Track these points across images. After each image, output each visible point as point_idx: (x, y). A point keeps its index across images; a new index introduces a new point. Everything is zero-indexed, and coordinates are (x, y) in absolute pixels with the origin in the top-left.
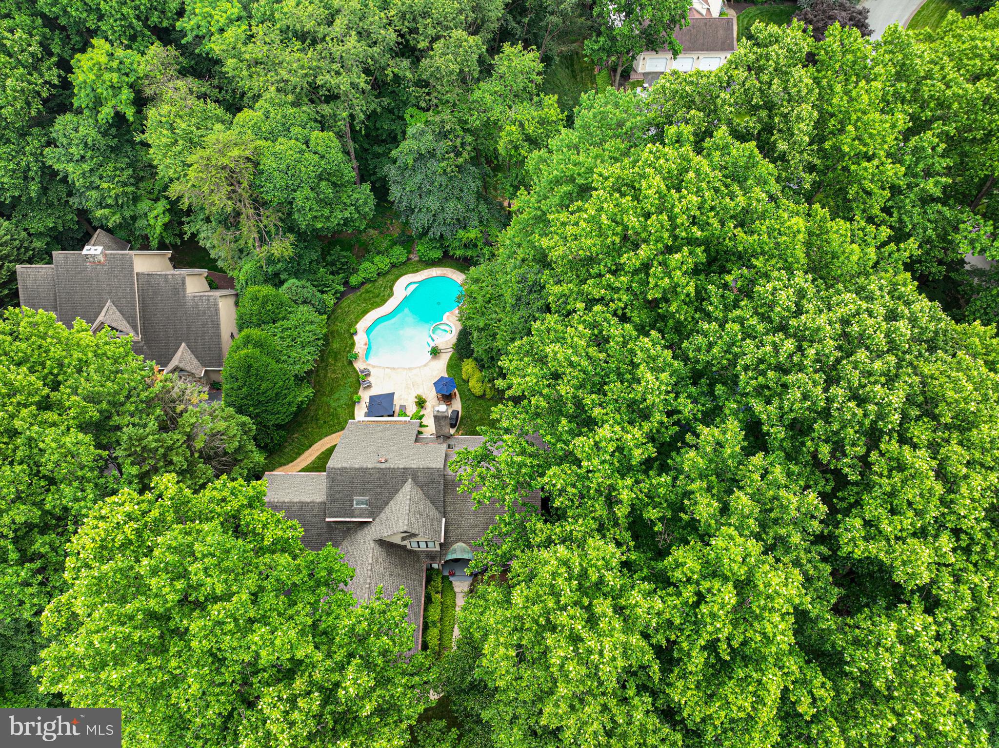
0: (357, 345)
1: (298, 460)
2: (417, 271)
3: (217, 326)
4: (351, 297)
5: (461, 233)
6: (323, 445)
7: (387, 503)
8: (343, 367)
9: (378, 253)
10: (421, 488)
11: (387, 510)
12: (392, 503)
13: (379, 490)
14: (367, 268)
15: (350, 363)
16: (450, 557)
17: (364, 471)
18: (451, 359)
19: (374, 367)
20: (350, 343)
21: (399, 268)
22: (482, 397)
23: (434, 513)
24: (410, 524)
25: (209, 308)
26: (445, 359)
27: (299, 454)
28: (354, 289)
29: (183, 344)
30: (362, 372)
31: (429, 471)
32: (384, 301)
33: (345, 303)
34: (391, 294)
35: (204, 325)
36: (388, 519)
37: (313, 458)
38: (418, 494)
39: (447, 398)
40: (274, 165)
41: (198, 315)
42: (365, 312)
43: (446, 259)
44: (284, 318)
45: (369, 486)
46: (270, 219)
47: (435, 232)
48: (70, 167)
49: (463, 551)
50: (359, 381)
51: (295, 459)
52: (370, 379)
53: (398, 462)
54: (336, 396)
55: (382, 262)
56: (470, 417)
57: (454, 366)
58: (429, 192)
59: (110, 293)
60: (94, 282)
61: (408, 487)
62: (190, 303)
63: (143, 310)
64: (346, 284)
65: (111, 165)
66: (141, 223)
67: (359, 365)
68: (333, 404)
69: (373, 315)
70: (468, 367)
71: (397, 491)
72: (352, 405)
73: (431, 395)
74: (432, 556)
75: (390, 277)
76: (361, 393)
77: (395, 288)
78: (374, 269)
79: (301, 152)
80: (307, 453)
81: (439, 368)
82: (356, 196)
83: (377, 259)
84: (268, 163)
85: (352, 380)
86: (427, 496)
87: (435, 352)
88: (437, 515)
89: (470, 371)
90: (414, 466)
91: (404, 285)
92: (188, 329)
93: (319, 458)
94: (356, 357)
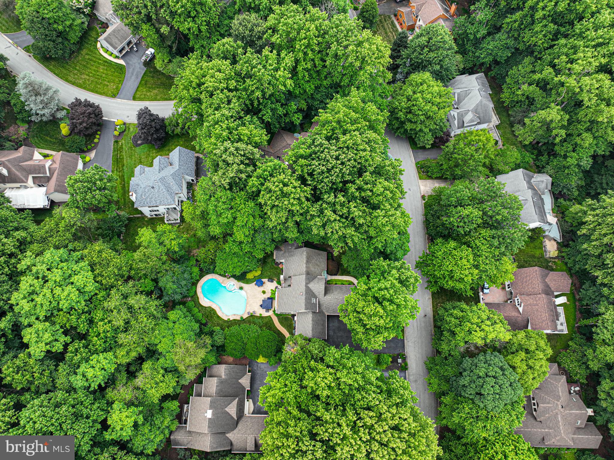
0: (236, 318)
2: (198, 298)
6: (278, 326)
7: (313, 293)
10: (310, 282)
11: (315, 293)
12: (313, 291)
13: (310, 295)
15: (243, 320)
18: (245, 283)
19: (246, 311)
20: (234, 321)
21: (197, 304)
22: (262, 272)
26: (244, 285)
29: (239, 381)
30: (248, 315)
32: (213, 309)
34: (210, 307)
36: (318, 293)
38: (312, 283)
39: (262, 284)
42: (218, 317)
43: (195, 284)
50: (252, 316)
52: (251, 312)
53: (303, 288)
57: (248, 282)
59: (222, 409)
60: (219, 415)
61: (311, 286)
63: (228, 396)
64: (205, 325)
67: (245, 317)
68: (262, 324)
69: (220, 314)
70: (250, 276)
72: (262, 317)
73: (261, 289)
76: (258, 315)
81: (249, 287)
83: (194, 313)
85: (251, 318)
86: (312, 280)
87: (241, 288)
88: (317, 278)
89: (252, 275)
90: (305, 283)
91: (204, 302)
93: (284, 327)
94: (242, 318)
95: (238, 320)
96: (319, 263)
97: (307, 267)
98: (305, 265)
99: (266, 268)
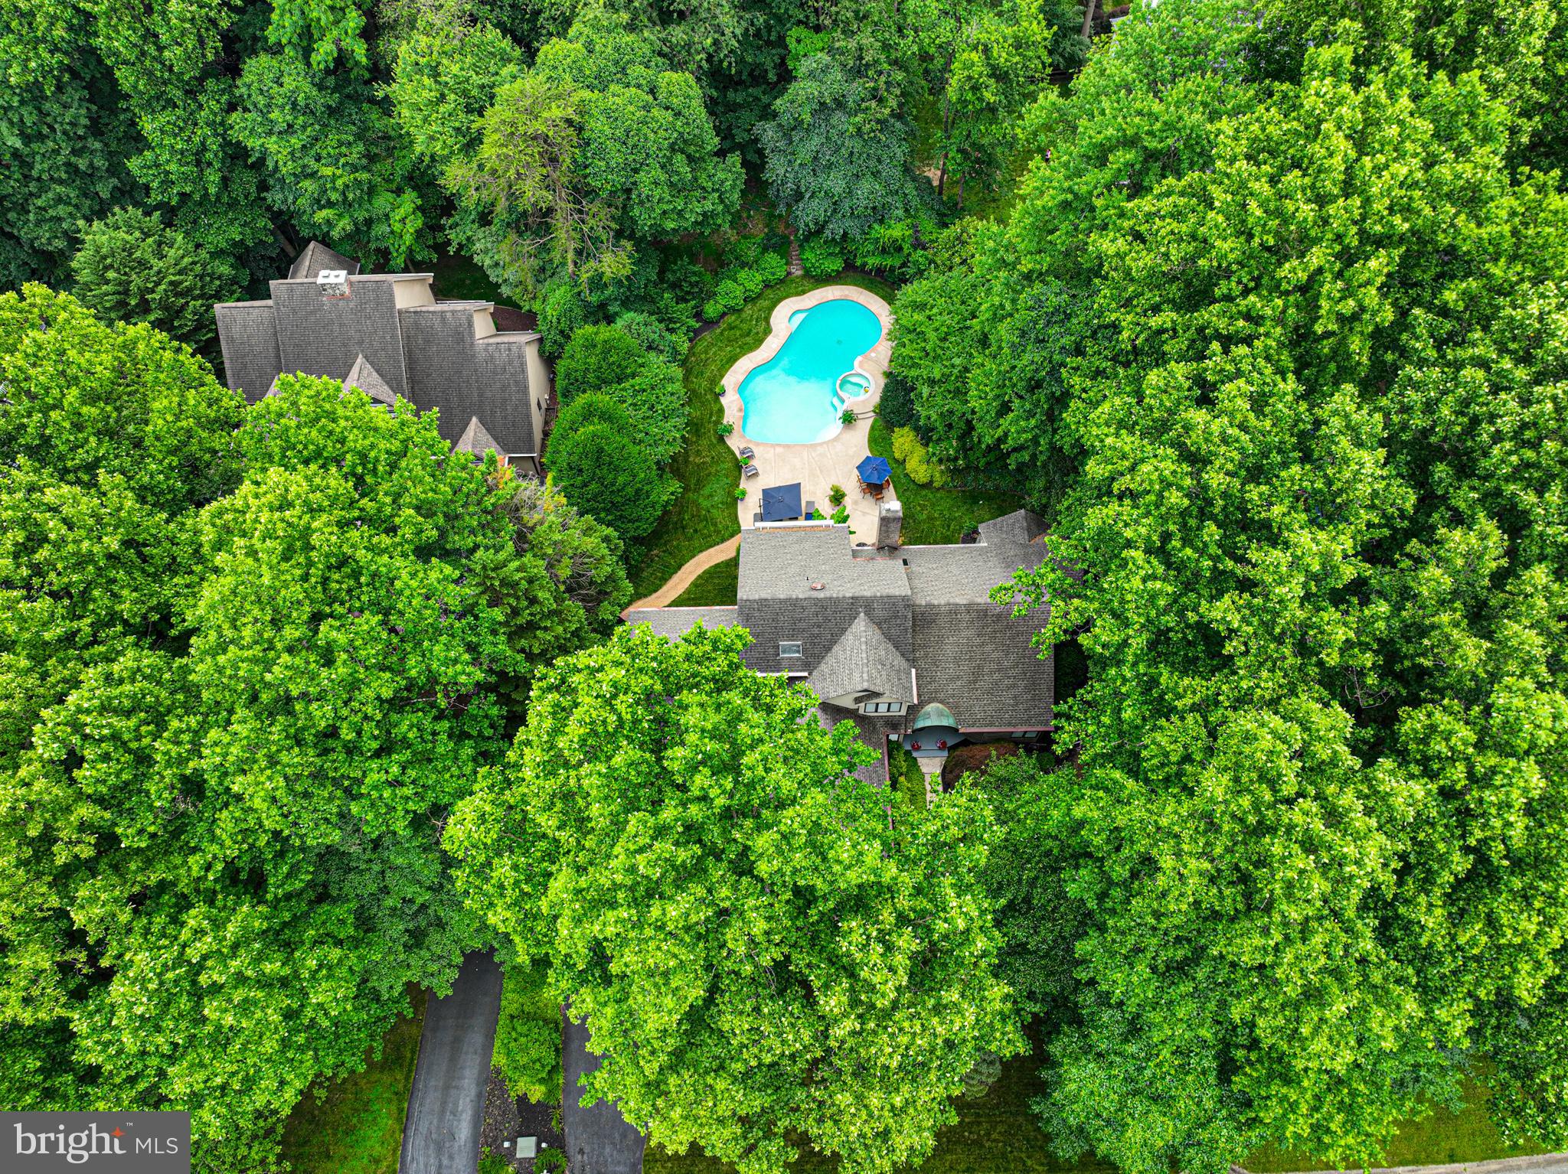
0: (727, 412)
1: (665, 588)
2: (804, 292)
3: (524, 389)
4: (707, 336)
5: (878, 230)
6: (698, 565)
7: (828, 649)
8: (711, 446)
9: (743, 265)
10: (879, 625)
11: (830, 659)
12: (836, 648)
13: (816, 631)
14: (731, 290)
15: (721, 439)
16: (920, 724)
17: (793, 603)
18: (872, 428)
19: (758, 444)
20: (715, 408)
21: (777, 289)
22: (928, 485)
23: (899, 661)
24: (871, 678)
25: (510, 362)
26: (864, 427)
27: (664, 580)
28: (710, 324)
29: (474, 419)
30: (742, 453)
31: (889, 601)
32: (759, 342)
33: (700, 347)
34: (768, 331)
35: (504, 388)
36: (833, 672)
37: (686, 584)
38: (874, 634)
39: (874, 490)
40: (608, 131)
41: (495, 373)
42: (732, 360)
43: (852, 272)
44: (633, 375)
45: (803, 625)
46: (599, 218)
47: (835, 229)
48: (272, 144)
49: (941, 714)
50: (739, 467)
51: (659, 587)
52: (754, 463)
53: (843, 589)
54: (706, 491)
55: (750, 280)
56: (912, 516)
57: (880, 439)
58: (830, 166)
59: (361, 343)
60: (336, 328)
61: (861, 628)
62: (481, 356)
63: (411, 368)
64: (698, 315)
65: (333, 138)
66: (380, 229)
67: (734, 443)
68: (705, 503)
69: (745, 364)
70: (903, 440)
71: (843, 631)
72: (733, 501)
73: (851, 485)
74: (893, 724)
75: (765, 303)
76: (743, 484)
77: (772, 320)
78: (739, 292)
79: (647, 108)
80: (676, 578)
81: (857, 444)
82: (721, 175)
83: (742, 275)
84: (598, 126)
85: (728, 465)
86: (888, 637)
87: (849, 419)
88: (904, 664)
89: (906, 447)
90: (868, 594)
91: (786, 315)
92: (481, 395)
93: (694, 584)
94: (729, 430)
95: (718, 422)
96: (984, 683)
97: (954, 610)
98: (961, 600)
99: (946, 504)
